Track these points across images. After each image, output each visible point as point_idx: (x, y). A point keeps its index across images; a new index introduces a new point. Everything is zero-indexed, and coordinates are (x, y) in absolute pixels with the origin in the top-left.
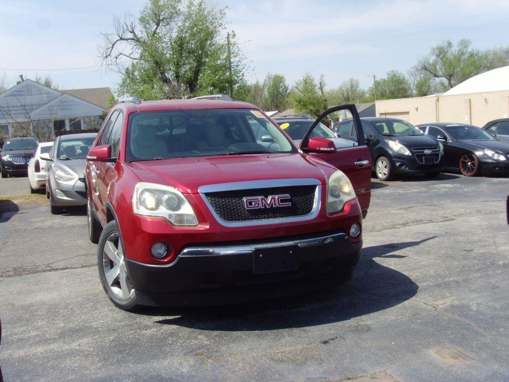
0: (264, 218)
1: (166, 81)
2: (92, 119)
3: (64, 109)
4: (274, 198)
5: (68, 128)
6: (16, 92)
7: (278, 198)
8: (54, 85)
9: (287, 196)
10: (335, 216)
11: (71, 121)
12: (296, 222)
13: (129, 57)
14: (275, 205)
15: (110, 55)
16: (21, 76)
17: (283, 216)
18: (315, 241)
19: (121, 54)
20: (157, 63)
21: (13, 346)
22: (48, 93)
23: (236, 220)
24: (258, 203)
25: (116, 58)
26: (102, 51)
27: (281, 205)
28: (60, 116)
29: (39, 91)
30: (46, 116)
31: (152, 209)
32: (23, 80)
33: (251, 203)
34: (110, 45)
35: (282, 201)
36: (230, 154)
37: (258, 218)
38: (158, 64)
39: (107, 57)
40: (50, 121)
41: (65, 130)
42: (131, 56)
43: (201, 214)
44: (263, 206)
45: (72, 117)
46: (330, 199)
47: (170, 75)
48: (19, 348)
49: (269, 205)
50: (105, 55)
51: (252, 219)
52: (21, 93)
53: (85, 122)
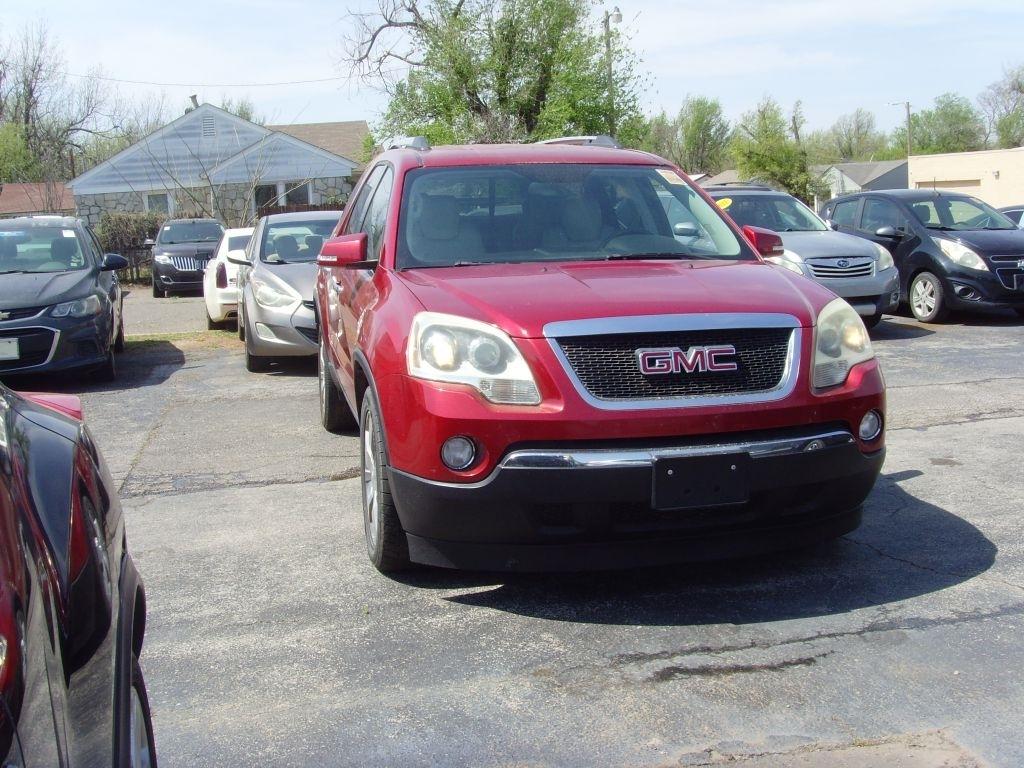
0: (680, 393)
1: (479, 109)
2: (331, 183)
3: (275, 164)
4: (701, 353)
5: (282, 202)
6: (184, 128)
7: (710, 354)
8: (256, 117)
9: (729, 348)
10: (829, 394)
11: (288, 186)
12: (747, 405)
13: (405, 59)
14: (703, 367)
15: (366, 56)
16: (194, 98)
17: (719, 391)
18: (785, 445)
19: (389, 54)
20: (459, 73)
21: (171, 634)
22: (244, 132)
23: (619, 396)
24: (668, 363)
25: (380, 61)
26: (350, 47)
27: (716, 368)
28: (267, 176)
29: (227, 126)
30: (240, 177)
31: (446, 368)
32: (197, 106)
33: (652, 362)
34: (369, 37)
35: (718, 359)
36: (611, 259)
37: (667, 394)
38: (463, 74)
39: (361, 60)
40: (247, 186)
41: (277, 204)
42: (410, 58)
43: (549, 381)
44: (677, 369)
45: (292, 179)
46: (820, 359)
47: (487, 96)
48: (182, 639)
49: (690, 367)
50: (357, 57)
51: (653, 394)
52: (193, 131)
53: (316, 190)
